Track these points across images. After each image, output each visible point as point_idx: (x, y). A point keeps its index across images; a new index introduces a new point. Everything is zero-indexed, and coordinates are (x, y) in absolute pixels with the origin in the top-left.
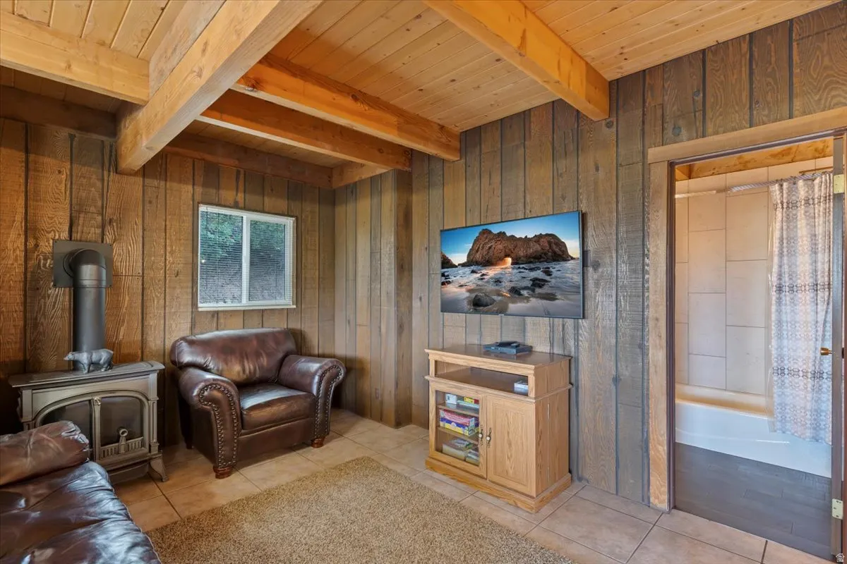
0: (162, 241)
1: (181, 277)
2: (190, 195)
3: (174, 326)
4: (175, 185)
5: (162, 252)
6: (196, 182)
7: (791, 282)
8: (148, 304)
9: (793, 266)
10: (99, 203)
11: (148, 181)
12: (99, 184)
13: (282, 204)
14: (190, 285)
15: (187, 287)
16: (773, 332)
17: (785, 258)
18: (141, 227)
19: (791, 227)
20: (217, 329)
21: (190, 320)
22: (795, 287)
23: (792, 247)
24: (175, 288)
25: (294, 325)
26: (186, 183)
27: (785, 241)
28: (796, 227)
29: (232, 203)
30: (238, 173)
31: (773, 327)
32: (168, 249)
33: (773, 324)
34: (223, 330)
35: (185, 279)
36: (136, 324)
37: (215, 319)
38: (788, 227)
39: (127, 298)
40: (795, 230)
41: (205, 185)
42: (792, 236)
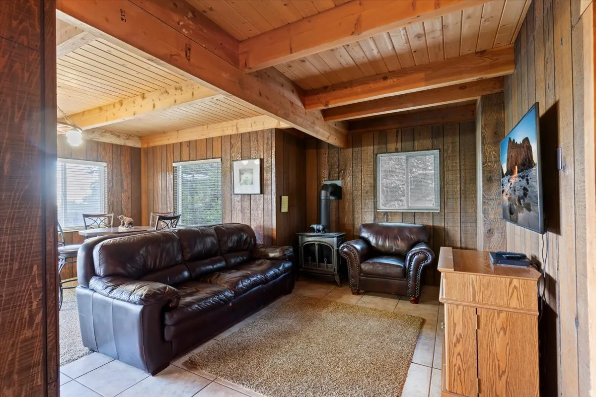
0: (360, 176)
1: (369, 194)
2: (372, 151)
3: (366, 218)
4: (365, 148)
5: (360, 182)
6: (375, 143)
8: (355, 207)
10: (337, 164)
11: (354, 149)
12: (337, 155)
13: (428, 143)
14: (373, 198)
15: (371, 199)
18: (351, 171)
20: (387, 222)
21: (373, 216)
24: (366, 199)
25: (438, 223)
26: (370, 145)
29: (394, 150)
30: (397, 132)
32: (363, 180)
34: (391, 222)
35: (371, 194)
36: (351, 216)
37: (386, 216)
39: (347, 204)
41: (379, 144)
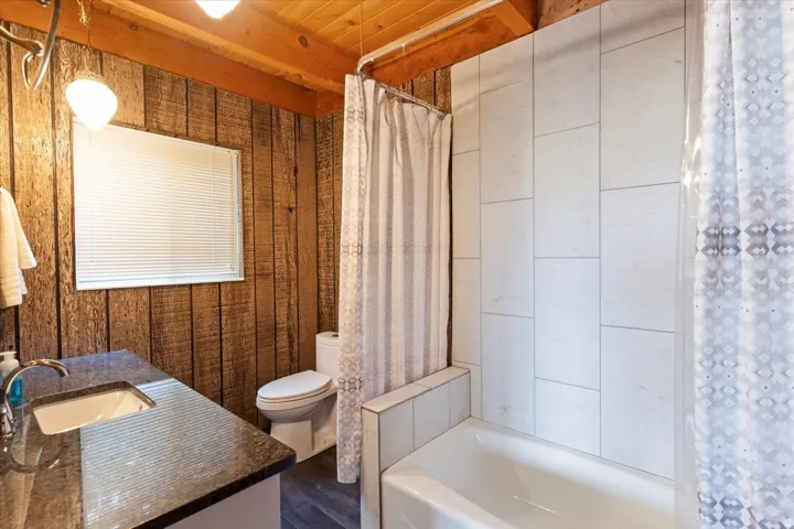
7: (759, 214)
9: (767, 161)
16: (698, 382)
17: (741, 134)
19: (761, 25)
22: (770, 235)
23: (763, 93)
27: (738, 74)
28: (777, 22)
31: (698, 368)
33: (698, 356)
38: (749, 23)
40: (774, 31)
42: (761, 55)
